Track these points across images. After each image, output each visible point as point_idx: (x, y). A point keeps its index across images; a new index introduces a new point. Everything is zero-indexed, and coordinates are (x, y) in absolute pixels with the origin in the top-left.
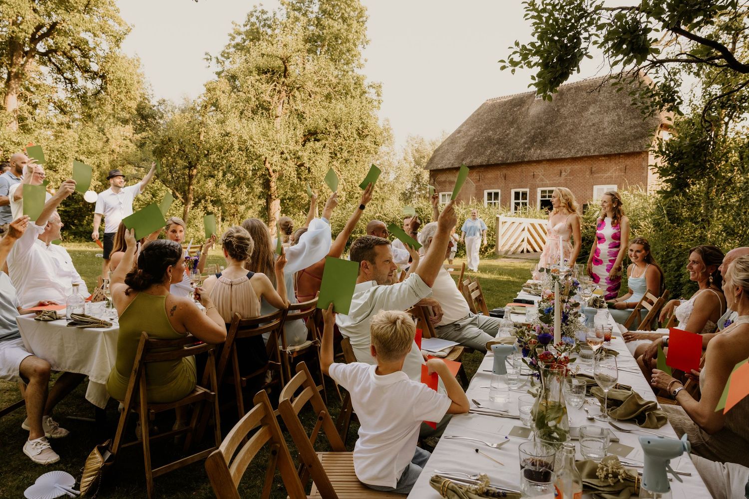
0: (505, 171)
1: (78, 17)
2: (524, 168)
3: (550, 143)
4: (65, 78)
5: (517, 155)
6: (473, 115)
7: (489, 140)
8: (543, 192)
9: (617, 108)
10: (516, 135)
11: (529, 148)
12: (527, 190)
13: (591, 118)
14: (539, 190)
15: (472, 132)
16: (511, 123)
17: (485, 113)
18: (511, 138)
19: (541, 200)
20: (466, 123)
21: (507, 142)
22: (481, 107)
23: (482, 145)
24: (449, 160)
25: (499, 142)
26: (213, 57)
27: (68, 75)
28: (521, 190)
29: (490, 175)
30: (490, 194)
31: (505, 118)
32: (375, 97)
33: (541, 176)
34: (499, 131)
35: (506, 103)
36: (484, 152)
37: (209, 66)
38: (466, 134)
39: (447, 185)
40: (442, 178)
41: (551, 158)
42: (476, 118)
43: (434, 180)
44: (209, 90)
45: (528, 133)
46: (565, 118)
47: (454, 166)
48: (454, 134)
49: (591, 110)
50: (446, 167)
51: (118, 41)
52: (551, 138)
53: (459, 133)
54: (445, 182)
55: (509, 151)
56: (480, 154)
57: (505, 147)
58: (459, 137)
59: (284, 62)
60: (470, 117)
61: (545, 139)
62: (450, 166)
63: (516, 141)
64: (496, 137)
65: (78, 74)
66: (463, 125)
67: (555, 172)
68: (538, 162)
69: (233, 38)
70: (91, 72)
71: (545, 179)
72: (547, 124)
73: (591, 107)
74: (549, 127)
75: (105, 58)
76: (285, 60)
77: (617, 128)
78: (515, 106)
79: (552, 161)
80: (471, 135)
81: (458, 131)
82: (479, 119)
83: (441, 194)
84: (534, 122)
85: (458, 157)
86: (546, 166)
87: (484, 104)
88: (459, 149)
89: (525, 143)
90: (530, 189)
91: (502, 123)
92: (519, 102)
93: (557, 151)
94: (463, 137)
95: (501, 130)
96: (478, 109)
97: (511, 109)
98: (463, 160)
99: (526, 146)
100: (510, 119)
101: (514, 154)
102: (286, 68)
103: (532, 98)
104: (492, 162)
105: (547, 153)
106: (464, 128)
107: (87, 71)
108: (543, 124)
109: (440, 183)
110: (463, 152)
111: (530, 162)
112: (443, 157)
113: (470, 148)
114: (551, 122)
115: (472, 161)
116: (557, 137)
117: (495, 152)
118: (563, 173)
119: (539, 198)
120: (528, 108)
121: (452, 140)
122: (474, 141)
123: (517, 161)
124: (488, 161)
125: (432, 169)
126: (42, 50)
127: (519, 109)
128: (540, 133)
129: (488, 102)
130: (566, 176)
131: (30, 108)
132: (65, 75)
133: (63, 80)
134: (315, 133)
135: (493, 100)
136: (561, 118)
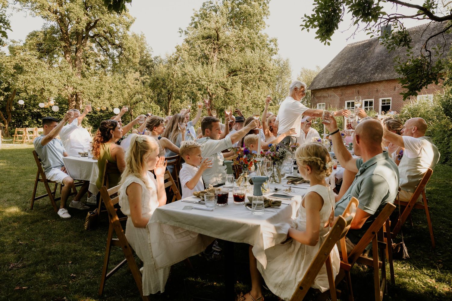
0: (358, 89)
1: (107, 16)
2: (371, 86)
3: (388, 69)
4: (103, 49)
5: (366, 78)
6: (339, 54)
7: (349, 70)
8: (382, 100)
9: (435, 44)
10: (366, 66)
11: (374, 74)
12: (373, 100)
13: (416, 52)
14: (380, 100)
15: (338, 65)
16: (363, 59)
17: (346, 53)
18: (362, 68)
19: (382, 106)
20: (334, 60)
21: (360, 70)
22: (344, 50)
23: (344, 73)
24: (323, 83)
25: (355, 70)
26: (183, 31)
27: (105, 47)
28: (369, 100)
29: (349, 91)
30: (349, 104)
31: (359, 55)
32: (274, 47)
33: (382, 91)
34: (354, 64)
35: (359, 46)
36: (345, 77)
37: (181, 36)
38: (334, 67)
39: (322, 99)
40: (319, 94)
41: (388, 79)
42: (340, 57)
43: (314, 96)
44: (178, 50)
45: (373, 64)
46: (399, 53)
47: (326, 87)
48: (326, 68)
49: (417, 47)
50: (321, 88)
51: (128, 27)
52: (389, 66)
53: (329, 66)
54: (320, 97)
55: (361, 76)
56: (343, 79)
57: (358, 73)
58: (330, 69)
59: (217, 32)
60: (337, 56)
61: (385, 67)
62: (323, 87)
63: (366, 69)
64: (353, 68)
65: (110, 46)
66: (332, 62)
67: (391, 87)
68: (380, 82)
69: (194, 19)
70: (115, 45)
71: (384, 93)
72: (386, 57)
73: (417, 45)
74: (388, 59)
75: (122, 36)
76: (217, 30)
77: (434, 57)
78: (366, 47)
79: (389, 81)
80: (337, 67)
81: (329, 65)
82: (342, 57)
83: (318, 105)
84: (378, 56)
85: (328, 81)
86: (385, 84)
87: (346, 47)
88: (329, 76)
89: (372, 70)
90: (375, 99)
91: (357, 58)
92: (369, 45)
93: (392, 74)
94: (332, 69)
95: (356, 63)
96: (342, 51)
97: (363, 49)
98: (332, 83)
99: (372, 72)
100: (363, 55)
101: (364, 78)
102: (218, 35)
103: (377, 42)
104: (350, 83)
105: (386, 76)
106: (333, 63)
107: (114, 44)
108: (384, 58)
109: (317, 98)
110: (332, 78)
111: (374, 82)
112: (319, 82)
113: (337, 75)
114: (389, 56)
115: (337, 84)
116: (393, 66)
117: (352, 77)
118: (397, 88)
119: (380, 105)
120: (374, 48)
121: (325, 71)
122: (339, 71)
123: (366, 82)
124: (348, 83)
125: (313, 89)
126: (92, 35)
127: (368, 49)
128: (382, 64)
129: (348, 46)
130: (399, 90)
131: (87, 66)
132: (103, 47)
133: (102, 50)
134: (235, 71)
135: (351, 44)
136: (396, 53)
